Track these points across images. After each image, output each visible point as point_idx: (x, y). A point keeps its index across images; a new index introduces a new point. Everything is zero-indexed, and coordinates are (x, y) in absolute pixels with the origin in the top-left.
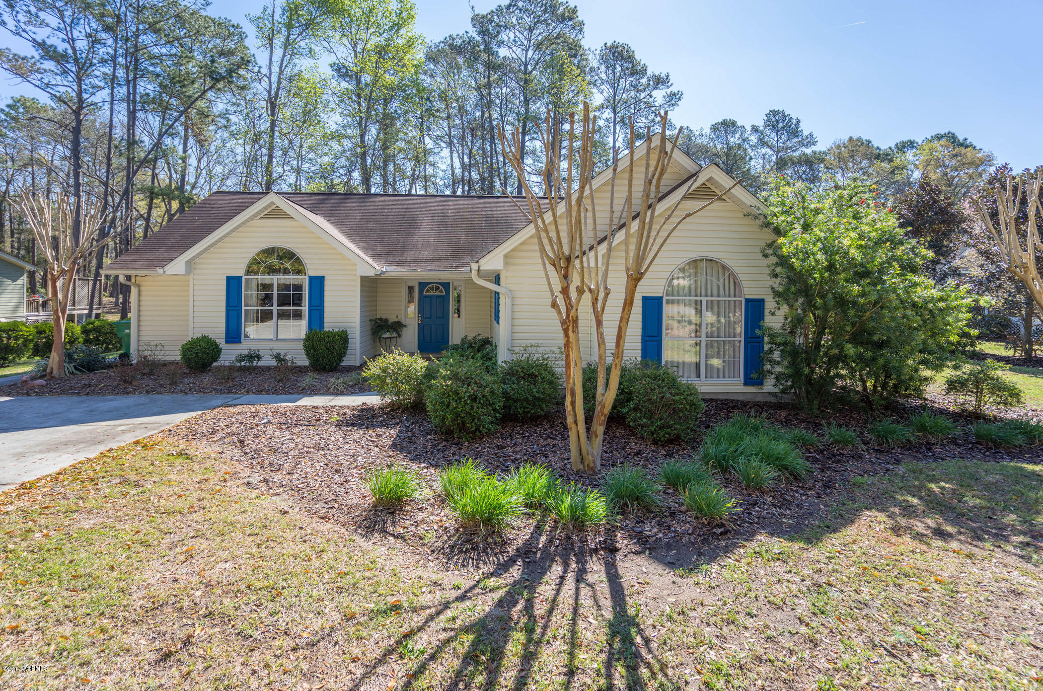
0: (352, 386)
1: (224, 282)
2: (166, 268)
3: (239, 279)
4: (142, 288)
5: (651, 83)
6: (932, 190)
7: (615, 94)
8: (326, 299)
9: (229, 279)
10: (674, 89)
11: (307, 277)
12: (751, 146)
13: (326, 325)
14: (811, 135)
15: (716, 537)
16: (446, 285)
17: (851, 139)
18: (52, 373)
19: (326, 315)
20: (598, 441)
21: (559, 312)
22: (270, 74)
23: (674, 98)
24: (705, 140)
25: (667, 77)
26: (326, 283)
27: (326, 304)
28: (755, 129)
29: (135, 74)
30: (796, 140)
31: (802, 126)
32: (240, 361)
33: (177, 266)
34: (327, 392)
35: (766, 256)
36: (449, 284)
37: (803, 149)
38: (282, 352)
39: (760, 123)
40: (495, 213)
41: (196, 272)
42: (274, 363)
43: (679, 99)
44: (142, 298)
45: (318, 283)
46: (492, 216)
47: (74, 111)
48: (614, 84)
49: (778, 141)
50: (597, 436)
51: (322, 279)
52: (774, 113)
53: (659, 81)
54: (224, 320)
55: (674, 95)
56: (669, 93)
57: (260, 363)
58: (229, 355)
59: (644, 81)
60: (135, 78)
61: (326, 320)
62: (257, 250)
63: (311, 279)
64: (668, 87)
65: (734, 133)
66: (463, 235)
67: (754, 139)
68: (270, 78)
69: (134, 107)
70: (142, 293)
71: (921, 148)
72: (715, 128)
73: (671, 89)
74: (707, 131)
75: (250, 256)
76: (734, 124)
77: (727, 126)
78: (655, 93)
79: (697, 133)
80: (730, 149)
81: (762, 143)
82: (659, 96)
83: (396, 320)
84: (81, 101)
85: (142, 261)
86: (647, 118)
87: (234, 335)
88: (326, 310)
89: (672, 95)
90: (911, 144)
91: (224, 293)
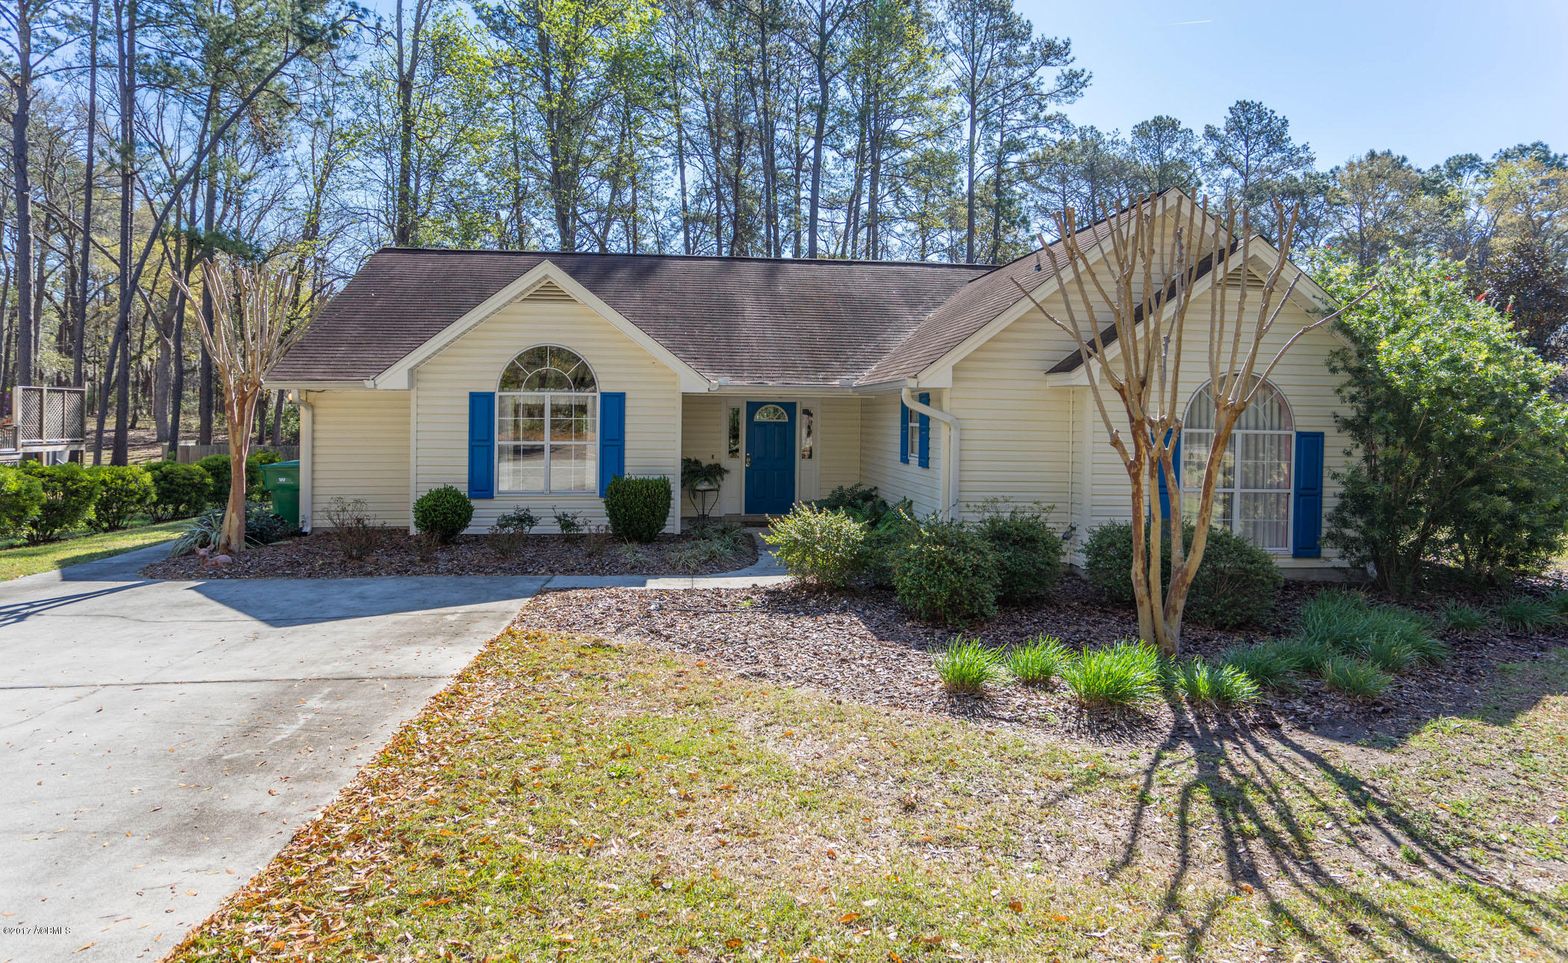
0: (705, 562)
1: (467, 402)
2: (378, 380)
3: (490, 396)
4: (317, 411)
5: (1037, 53)
6: (1533, 257)
7: (974, 71)
8: (628, 428)
9: (474, 397)
10: (1076, 67)
11: (598, 395)
12: (1203, 164)
13: (628, 470)
14: (1305, 148)
15: (1379, 715)
16: (790, 407)
17: (1372, 155)
18: (228, 544)
19: (628, 454)
20: (1177, 620)
21: (1123, 453)
22: (400, 33)
23: (1073, 83)
24: (1120, 152)
25: (1067, 44)
26: (628, 403)
27: (628, 437)
28: (1211, 133)
29: (132, 20)
30: (1278, 155)
31: (1290, 132)
32: (503, 526)
33: (395, 377)
34: (673, 571)
35: (1334, 370)
36: (794, 405)
37: (1290, 170)
38: (569, 512)
39: (1220, 124)
40: (852, 290)
41: (421, 385)
42: (556, 529)
43: (1084, 84)
44: (318, 427)
45: (614, 405)
46: (850, 296)
47: (13, 85)
48: (971, 52)
49: (1247, 156)
50: (1176, 612)
51: (621, 397)
52: (1244, 106)
53: (1052, 51)
54: (466, 461)
55: (1076, 75)
56: (1066, 72)
57: (535, 530)
58: (484, 518)
59: (1024, 50)
60: (132, 29)
61: (628, 462)
62: (517, 352)
63: (605, 396)
64: (1066, 63)
65: (1172, 140)
66: (816, 326)
67: (1210, 152)
68: (399, 39)
69: (132, 80)
70: (318, 419)
71: (1488, 171)
72: (1141, 131)
73: (1071, 66)
74: (1127, 136)
75: (508, 361)
76: (1174, 124)
77: (1162, 129)
78: (1044, 72)
79: (1108, 138)
80: (1165, 167)
81: (1223, 158)
82: (1049, 77)
83: (712, 462)
84: (26, 67)
85: (322, 368)
86: (1024, 112)
87: (482, 483)
88: (628, 445)
89: (1072, 77)
90: (1470, 162)
91: (467, 420)
